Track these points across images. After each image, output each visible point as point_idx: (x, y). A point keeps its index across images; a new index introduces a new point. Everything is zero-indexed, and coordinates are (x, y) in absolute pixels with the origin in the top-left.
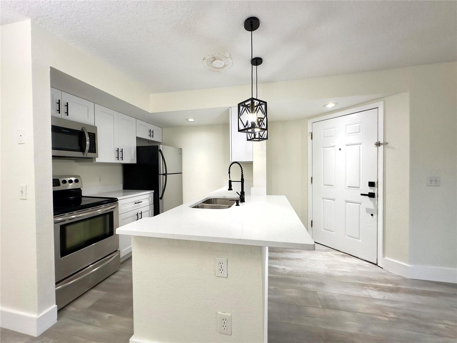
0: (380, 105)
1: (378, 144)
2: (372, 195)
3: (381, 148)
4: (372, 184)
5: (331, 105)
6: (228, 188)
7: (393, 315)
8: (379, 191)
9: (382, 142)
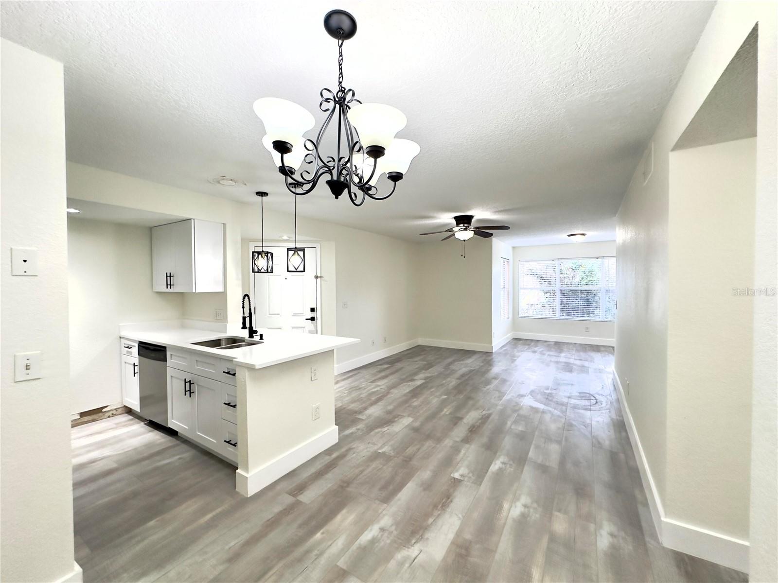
0: (318, 246)
1: (317, 277)
2: (313, 319)
3: (319, 280)
4: (313, 310)
5: (285, 237)
6: (242, 326)
7: (346, 392)
8: (318, 315)
9: (319, 275)
